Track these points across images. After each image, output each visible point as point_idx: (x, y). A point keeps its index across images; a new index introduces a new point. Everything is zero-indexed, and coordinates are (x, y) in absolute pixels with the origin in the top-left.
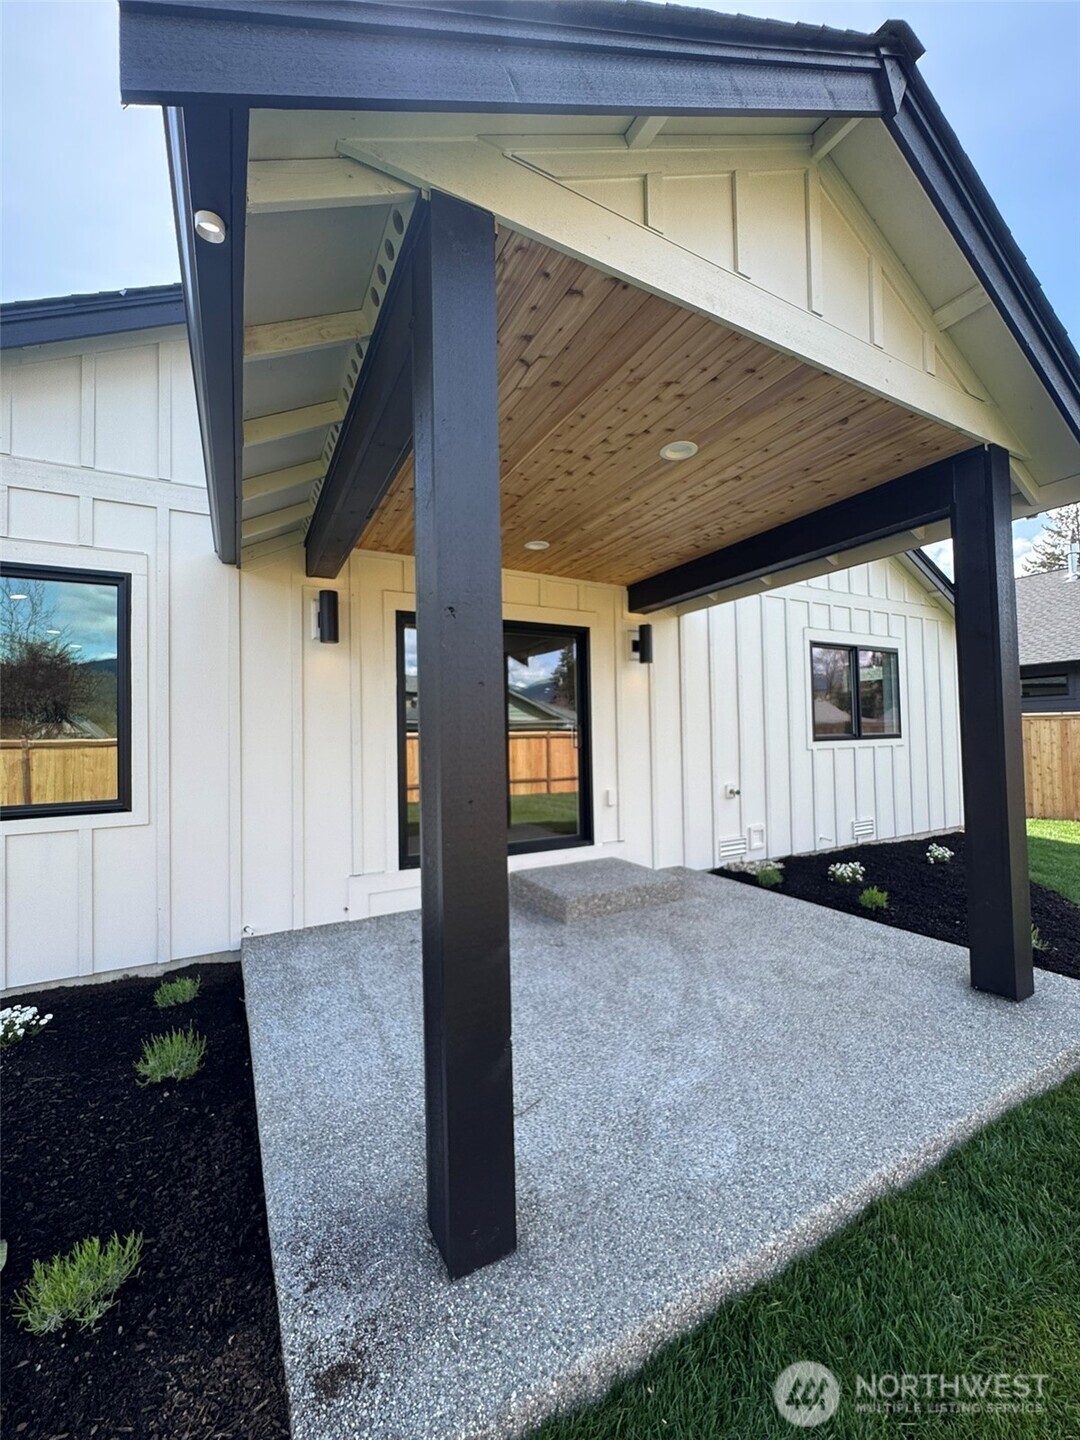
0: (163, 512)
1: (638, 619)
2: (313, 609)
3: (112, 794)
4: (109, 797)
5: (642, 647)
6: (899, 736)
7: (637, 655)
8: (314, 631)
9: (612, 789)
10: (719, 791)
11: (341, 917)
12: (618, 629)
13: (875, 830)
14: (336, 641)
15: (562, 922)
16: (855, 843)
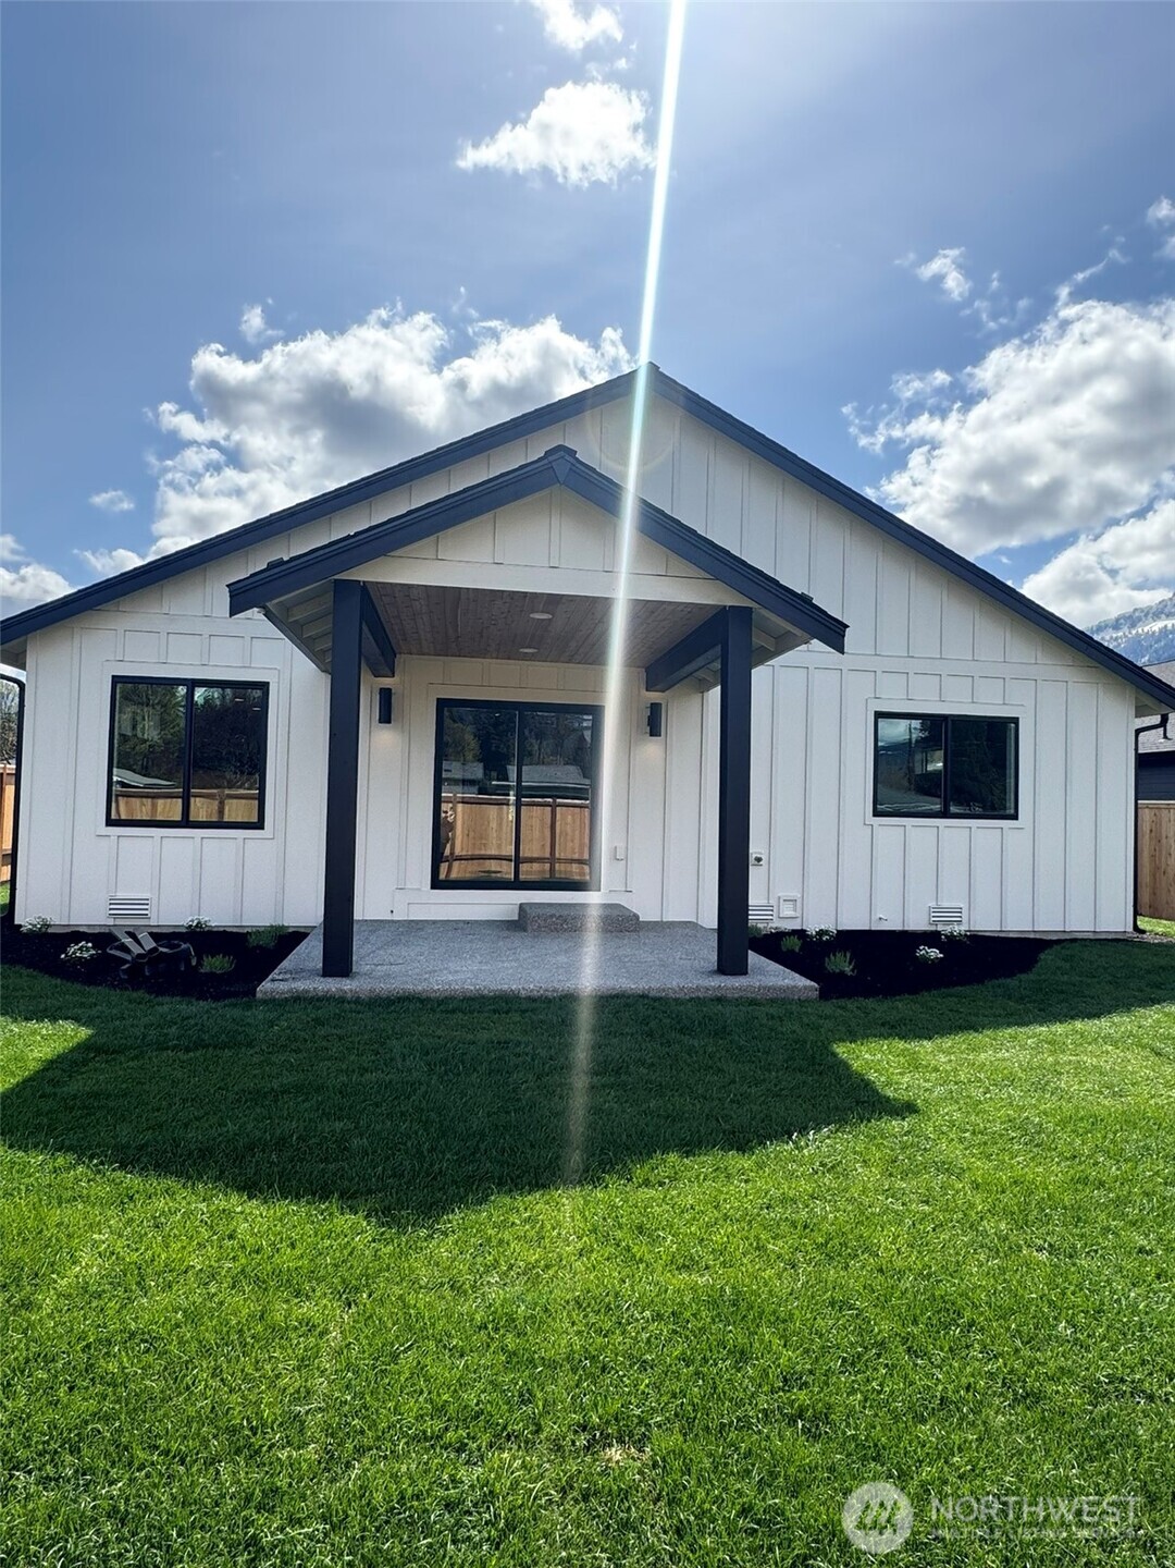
2: (377, 698)
3: (253, 818)
4: (248, 820)
5: (653, 723)
6: (1016, 817)
7: (648, 728)
8: (378, 715)
11: (389, 917)
12: (633, 707)
13: (965, 919)
14: (389, 722)
15: (525, 931)
16: (933, 928)
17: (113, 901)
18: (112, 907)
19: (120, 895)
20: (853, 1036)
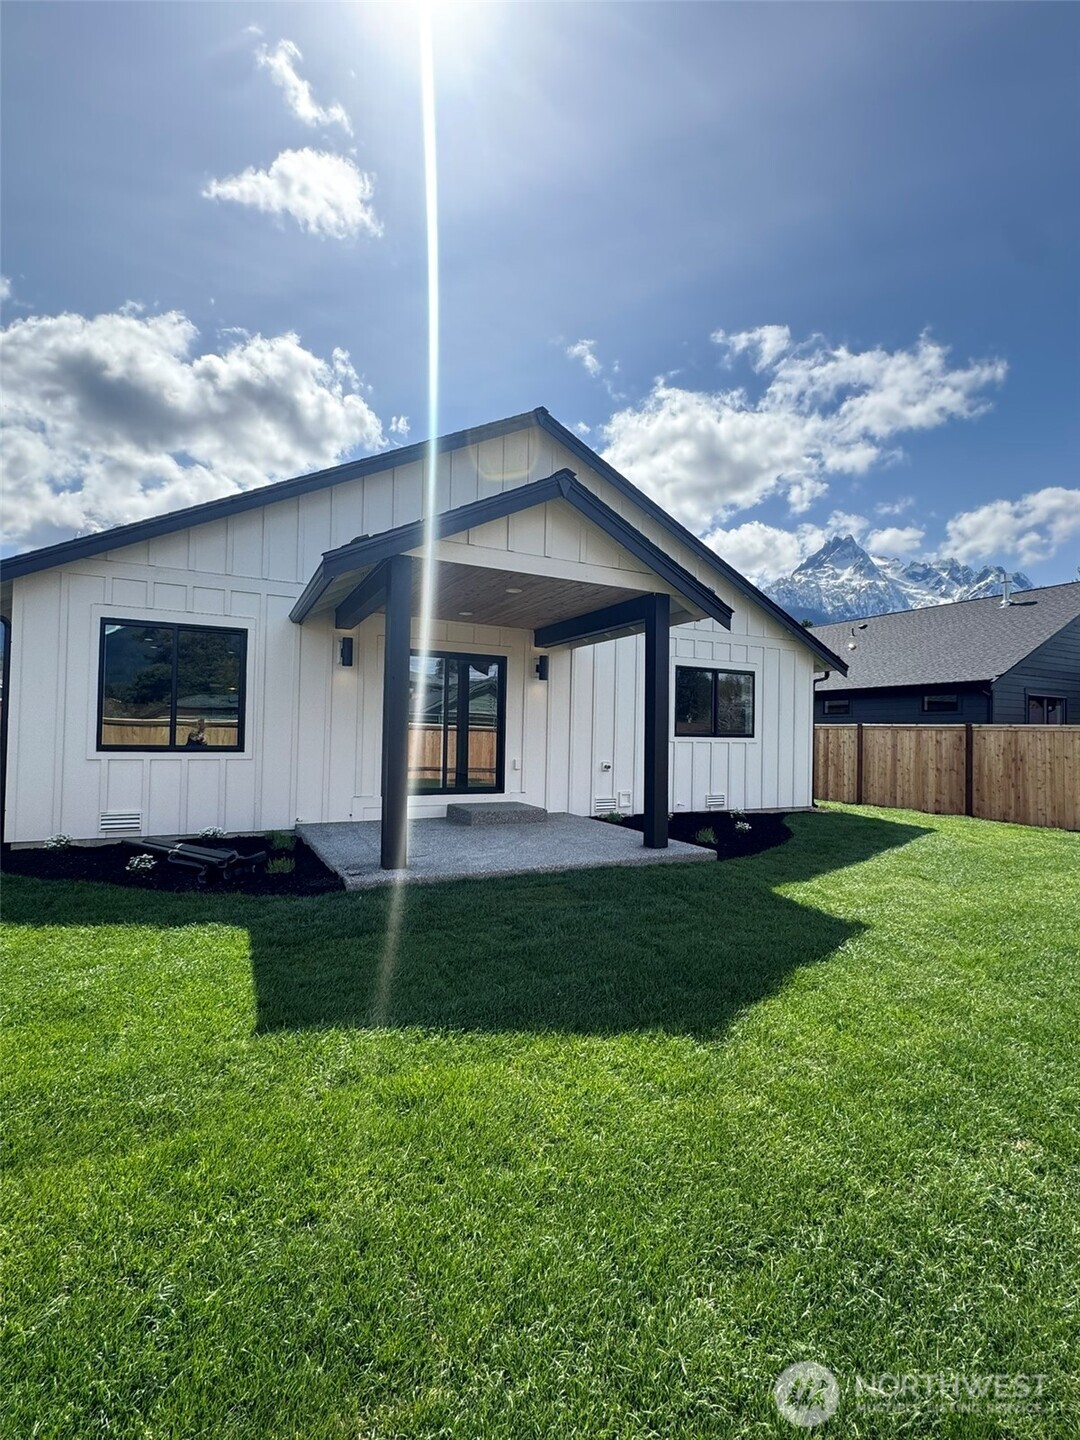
0: (264, 596)
1: (541, 651)
2: (339, 646)
3: (234, 742)
4: (232, 744)
5: (542, 670)
6: (753, 736)
7: (538, 674)
8: (339, 659)
9: (518, 759)
10: (597, 766)
11: (348, 820)
12: (526, 658)
13: (726, 803)
14: (351, 665)
15: (469, 825)
16: (708, 810)
17: (105, 817)
18: (104, 822)
19: (111, 811)
20: (777, 884)
